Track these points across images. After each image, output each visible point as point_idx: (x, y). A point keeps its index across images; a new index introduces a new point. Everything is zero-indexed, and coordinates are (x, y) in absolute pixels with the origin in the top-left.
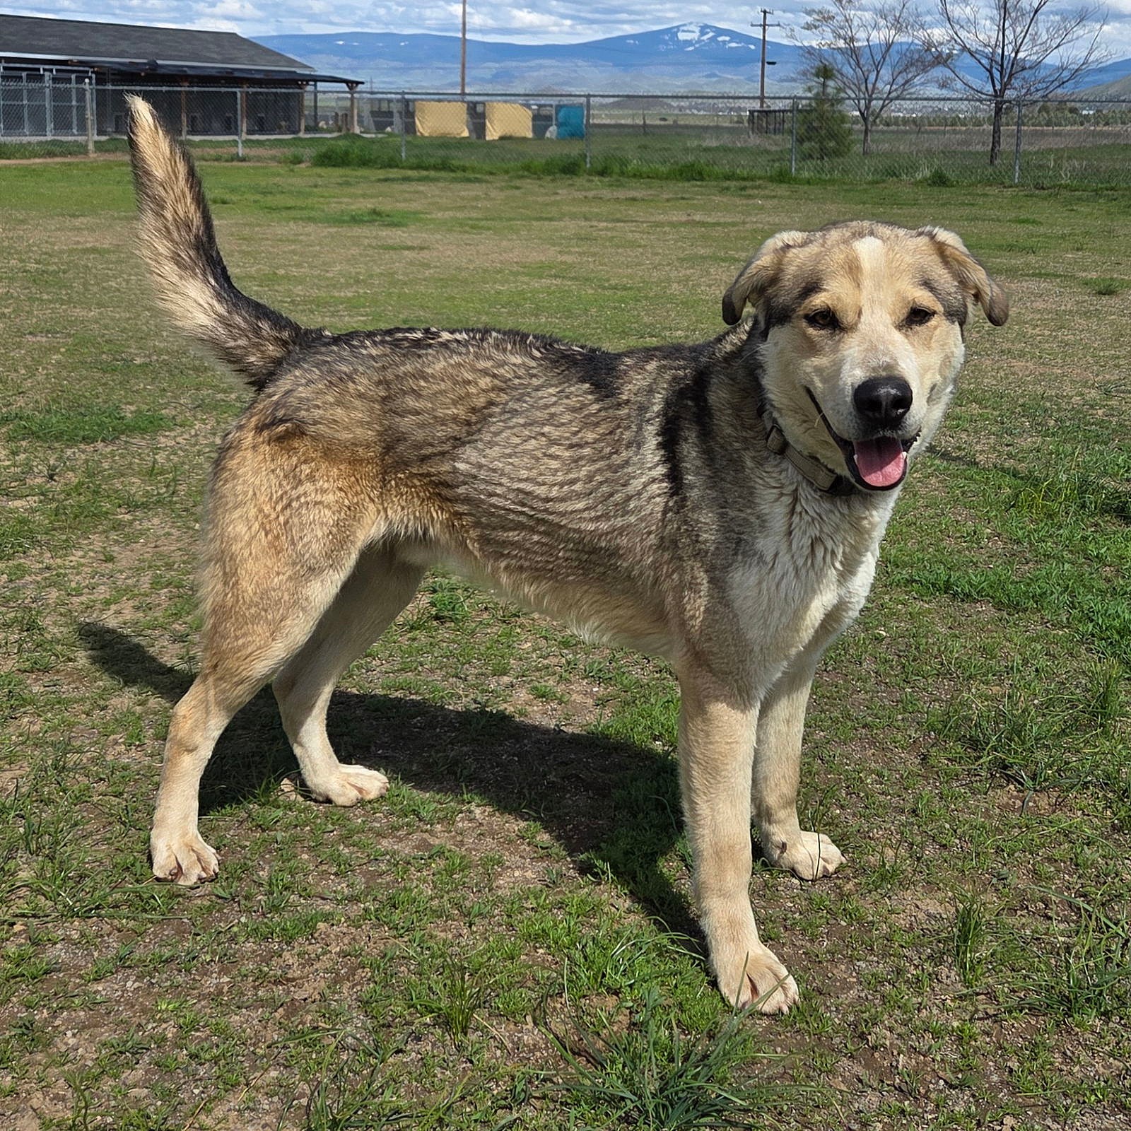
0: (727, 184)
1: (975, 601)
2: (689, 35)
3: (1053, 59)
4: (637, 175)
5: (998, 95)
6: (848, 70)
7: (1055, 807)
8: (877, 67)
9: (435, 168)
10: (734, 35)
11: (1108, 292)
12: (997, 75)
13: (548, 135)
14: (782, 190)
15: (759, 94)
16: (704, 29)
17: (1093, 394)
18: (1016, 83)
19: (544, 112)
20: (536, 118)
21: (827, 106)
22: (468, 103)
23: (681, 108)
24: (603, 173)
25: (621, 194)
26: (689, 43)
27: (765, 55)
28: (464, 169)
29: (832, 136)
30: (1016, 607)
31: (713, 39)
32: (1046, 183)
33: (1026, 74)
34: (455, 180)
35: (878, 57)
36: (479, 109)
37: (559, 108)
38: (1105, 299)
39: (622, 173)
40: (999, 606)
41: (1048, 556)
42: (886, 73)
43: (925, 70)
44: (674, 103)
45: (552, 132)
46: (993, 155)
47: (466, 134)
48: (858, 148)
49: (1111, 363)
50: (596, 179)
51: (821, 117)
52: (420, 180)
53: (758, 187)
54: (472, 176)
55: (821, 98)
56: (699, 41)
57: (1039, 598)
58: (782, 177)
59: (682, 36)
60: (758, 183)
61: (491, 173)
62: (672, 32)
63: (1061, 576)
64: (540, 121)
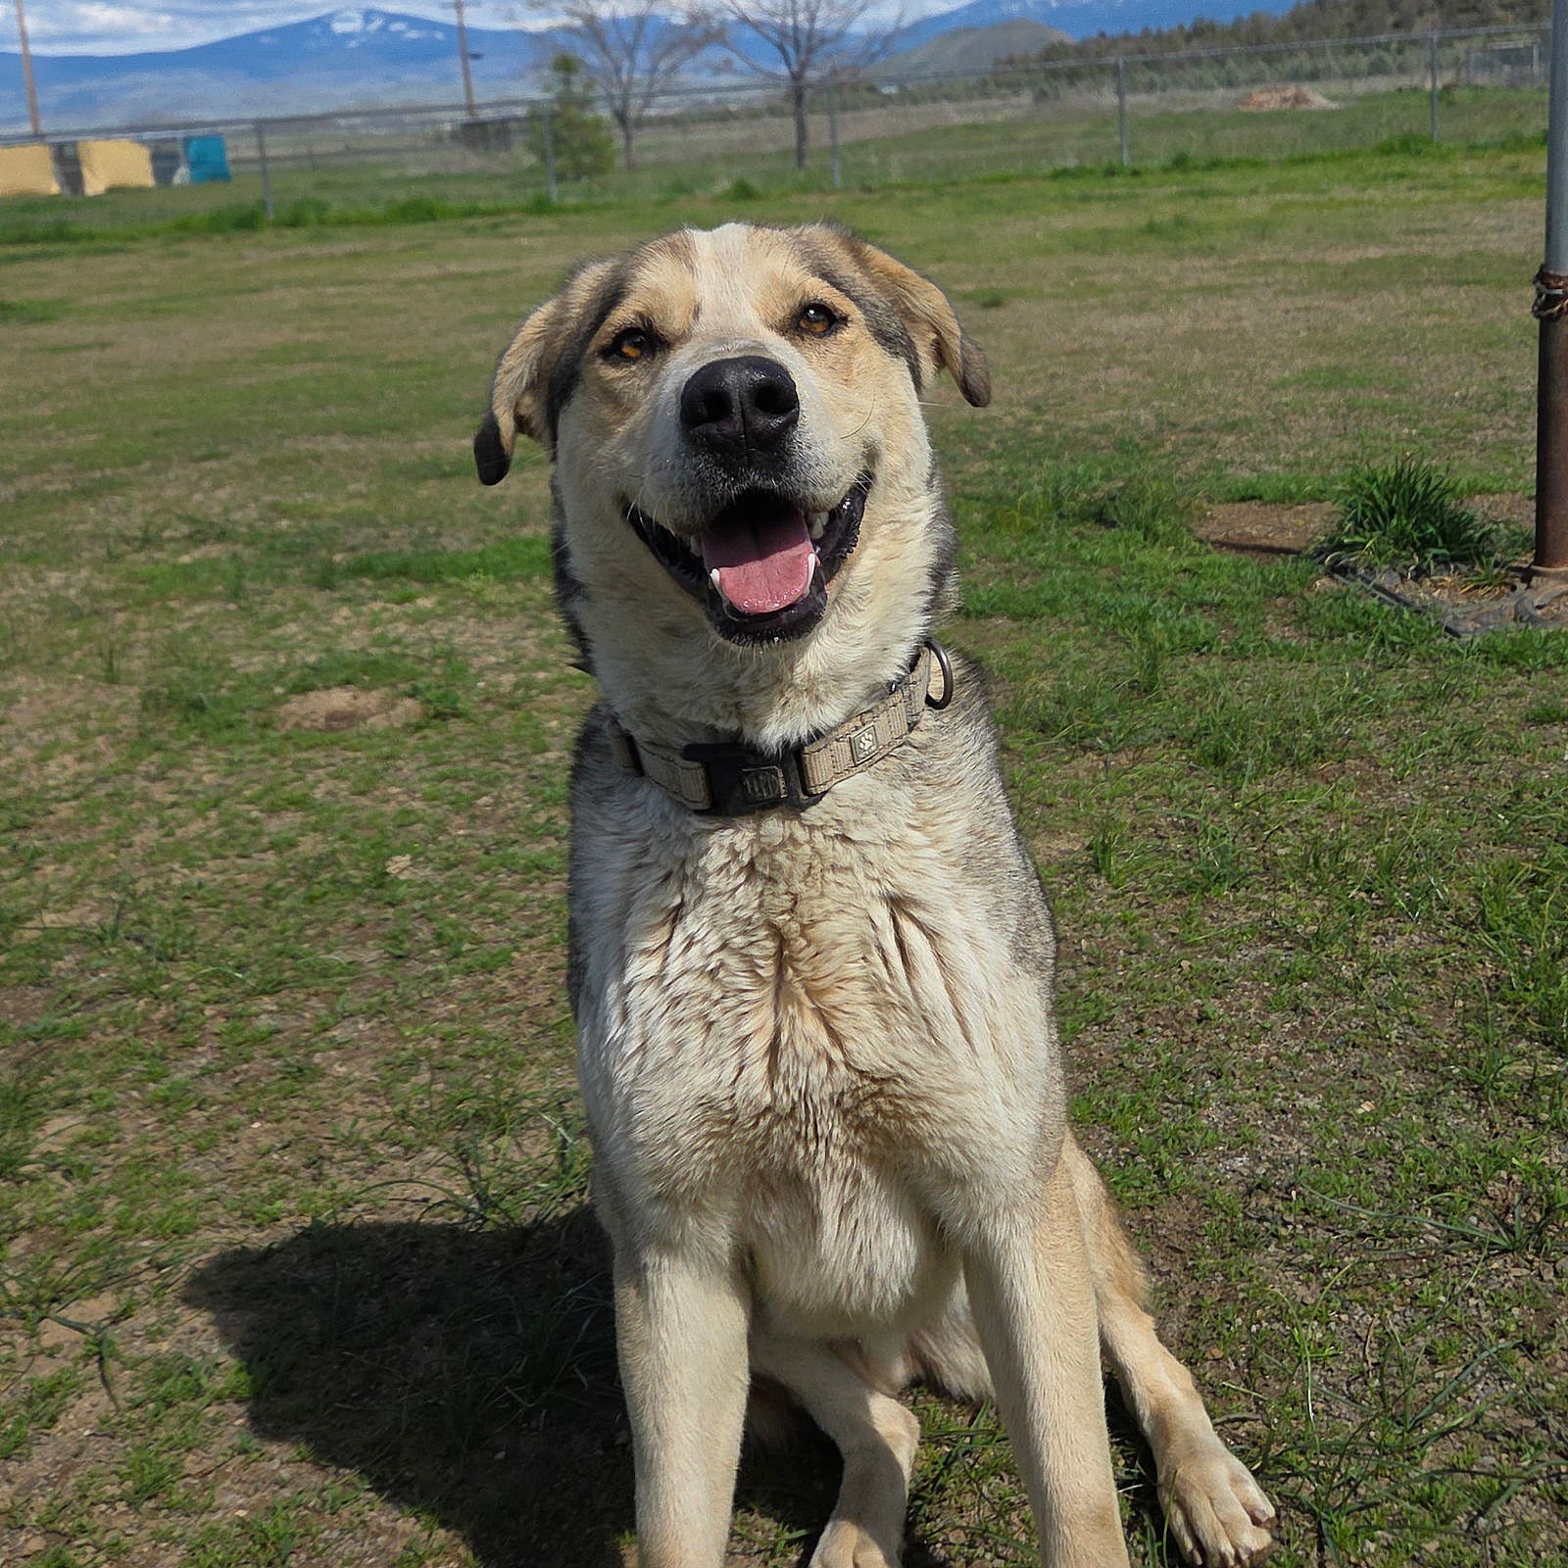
0: (471, 222)
1: (990, 616)
2: (348, 25)
3: (859, 27)
4: (343, 222)
5: (796, 77)
6: (592, 59)
7: (1135, 761)
8: (630, 51)
9: (46, 238)
10: (413, 22)
11: (994, 303)
12: (790, 50)
13: (177, 180)
14: (547, 223)
15: (463, 101)
16: (368, 15)
17: (1023, 412)
18: (817, 59)
19: (165, 148)
20: (155, 157)
21: (573, 111)
22: (53, 144)
23: (351, 128)
24: (295, 223)
25: (336, 249)
26: (348, 36)
27: (466, 45)
28: (91, 237)
29: (589, 148)
30: (1032, 615)
31: (384, 29)
32: (874, 184)
33: (827, 48)
34: (85, 253)
35: (629, 38)
36: (68, 151)
37: (187, 141)
38: (993, 313)
39: (322, 222)
40: (1015, 617)
41: (1044, 568)
42: (642, 58)
43: (693, 53)
44: (342, 122)
45: (182, 175)
46: (800, 154)
47: (55, 188)
48: (620, 161)
49: (1029, 379)
50: (289, 233)
51: (571, 125)
52: (34, 257)
53: (513, 223)
54: (108, 245)
55: (566, 99)
56: (364, 33)
57: (1052, 603)
58: (541, 207)
59: (339, 27)
60: (512, 217)
61: (133, 239)
62: (323, 23)
63: (1064, 582)
64: (163, 162)
